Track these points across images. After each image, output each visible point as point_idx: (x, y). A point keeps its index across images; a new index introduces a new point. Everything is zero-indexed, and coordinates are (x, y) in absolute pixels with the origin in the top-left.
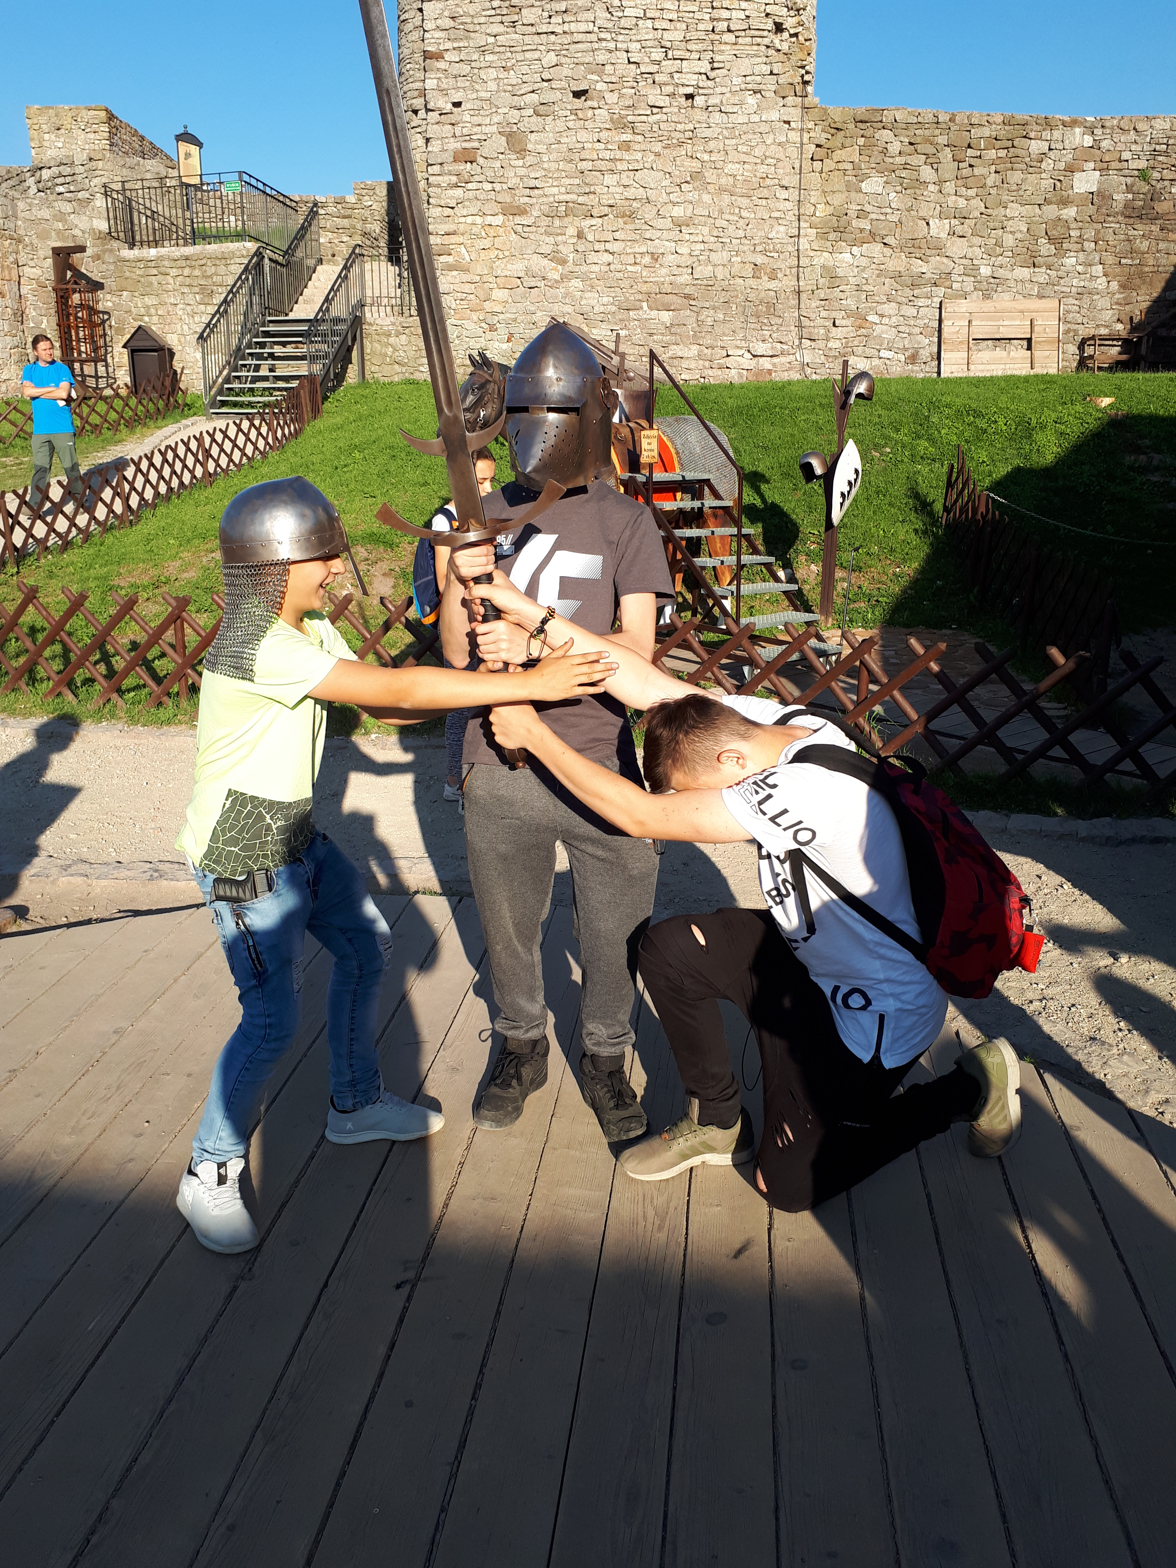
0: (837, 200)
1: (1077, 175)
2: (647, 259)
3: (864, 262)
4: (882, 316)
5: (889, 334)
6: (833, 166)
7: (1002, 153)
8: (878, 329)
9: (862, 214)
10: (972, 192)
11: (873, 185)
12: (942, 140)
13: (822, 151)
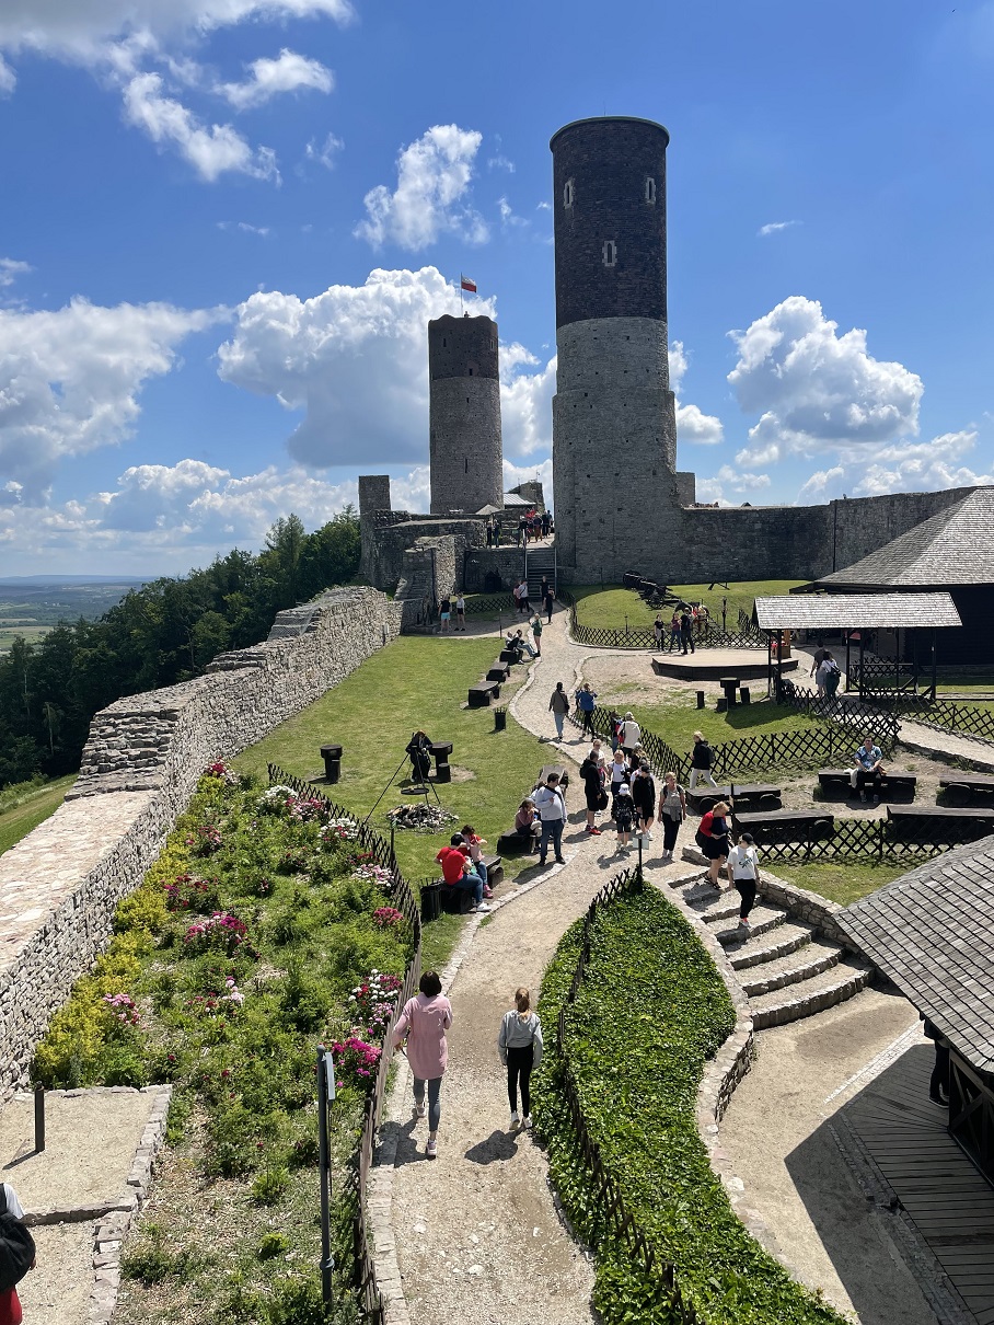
0: (691, 533)
2: (639, 550)
6: (689, 524)
13: (686, 521)
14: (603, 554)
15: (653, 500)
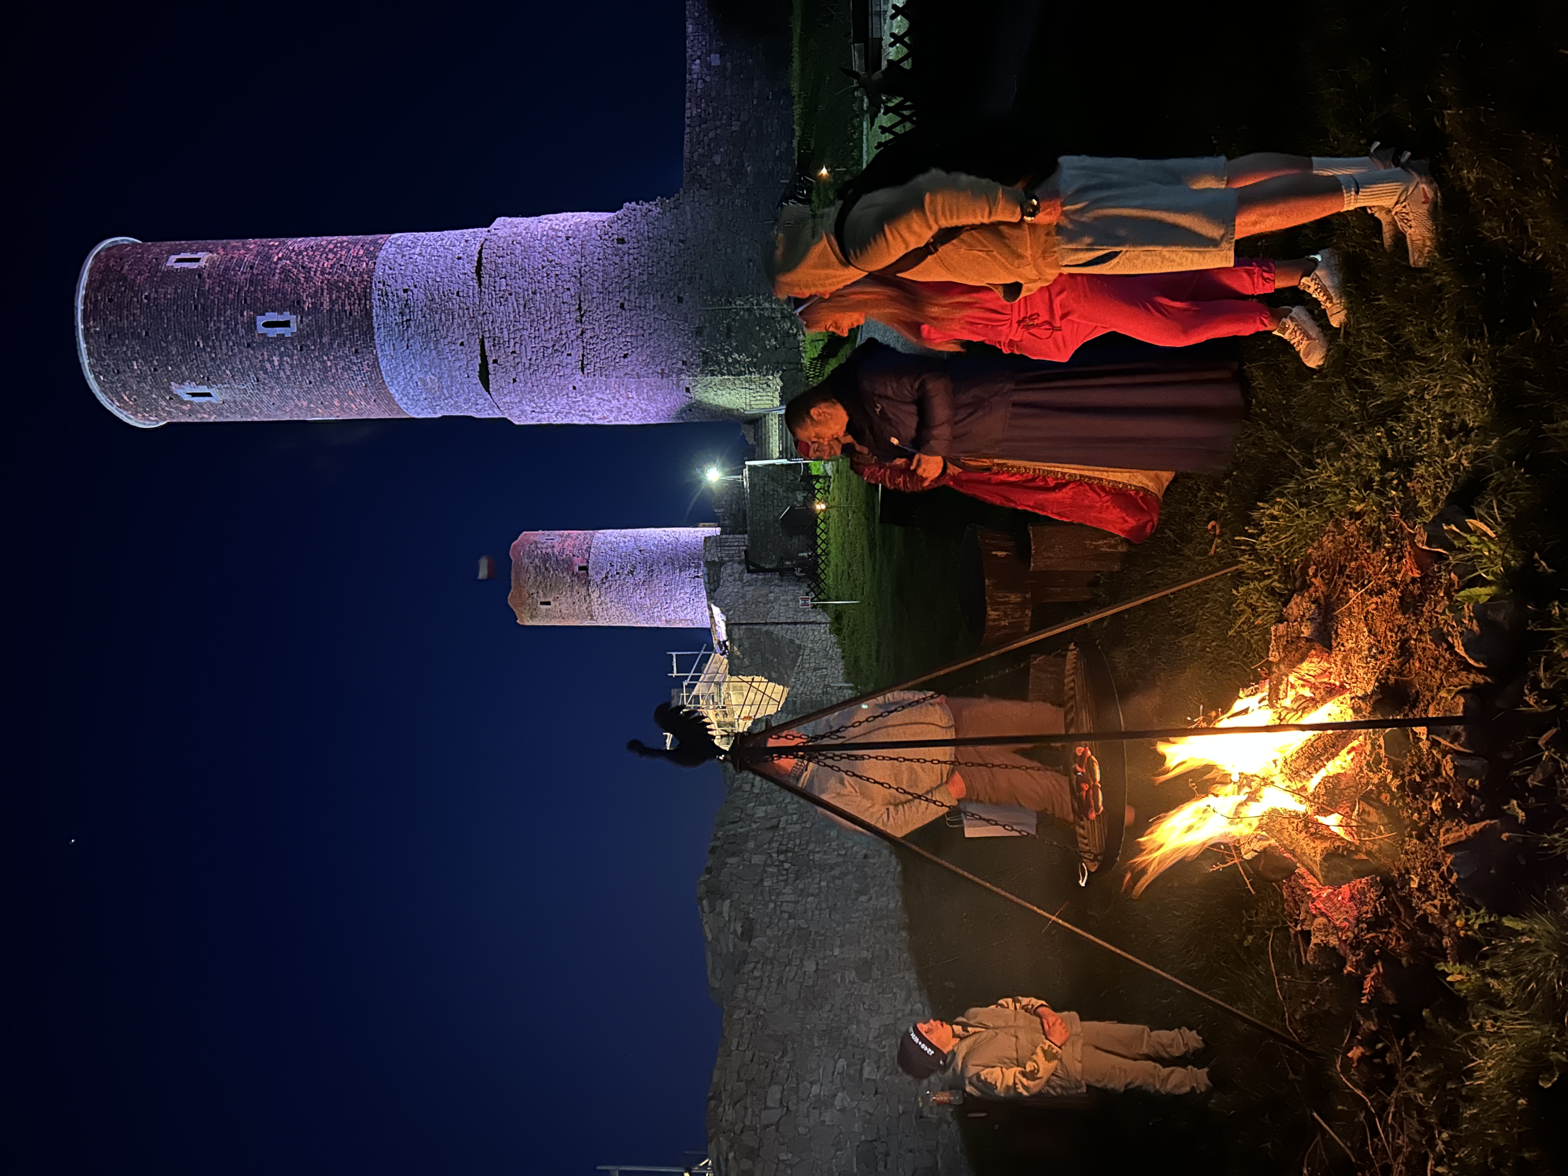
0: (724, 175)
1: (713, 64)
4: (776, 149)
5: (785, 144)
6: (709, 180)
7: (703, 100)
8: (782, 150)
9: (730, 164)
10: (720, 112)
11: (717, 159)
12: (697, 129)
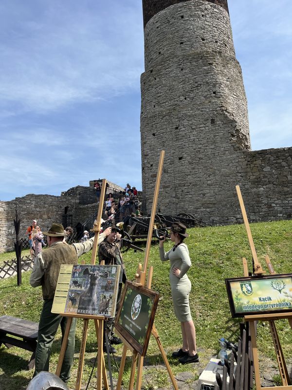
2: (202, 195)
3: (267, 190)
4: (277, 204)
5: (280, 209)
6: (253, 166)
8: (276, 208)
13: (249, 162)
14: (167, 201)
15: (213, 147)
